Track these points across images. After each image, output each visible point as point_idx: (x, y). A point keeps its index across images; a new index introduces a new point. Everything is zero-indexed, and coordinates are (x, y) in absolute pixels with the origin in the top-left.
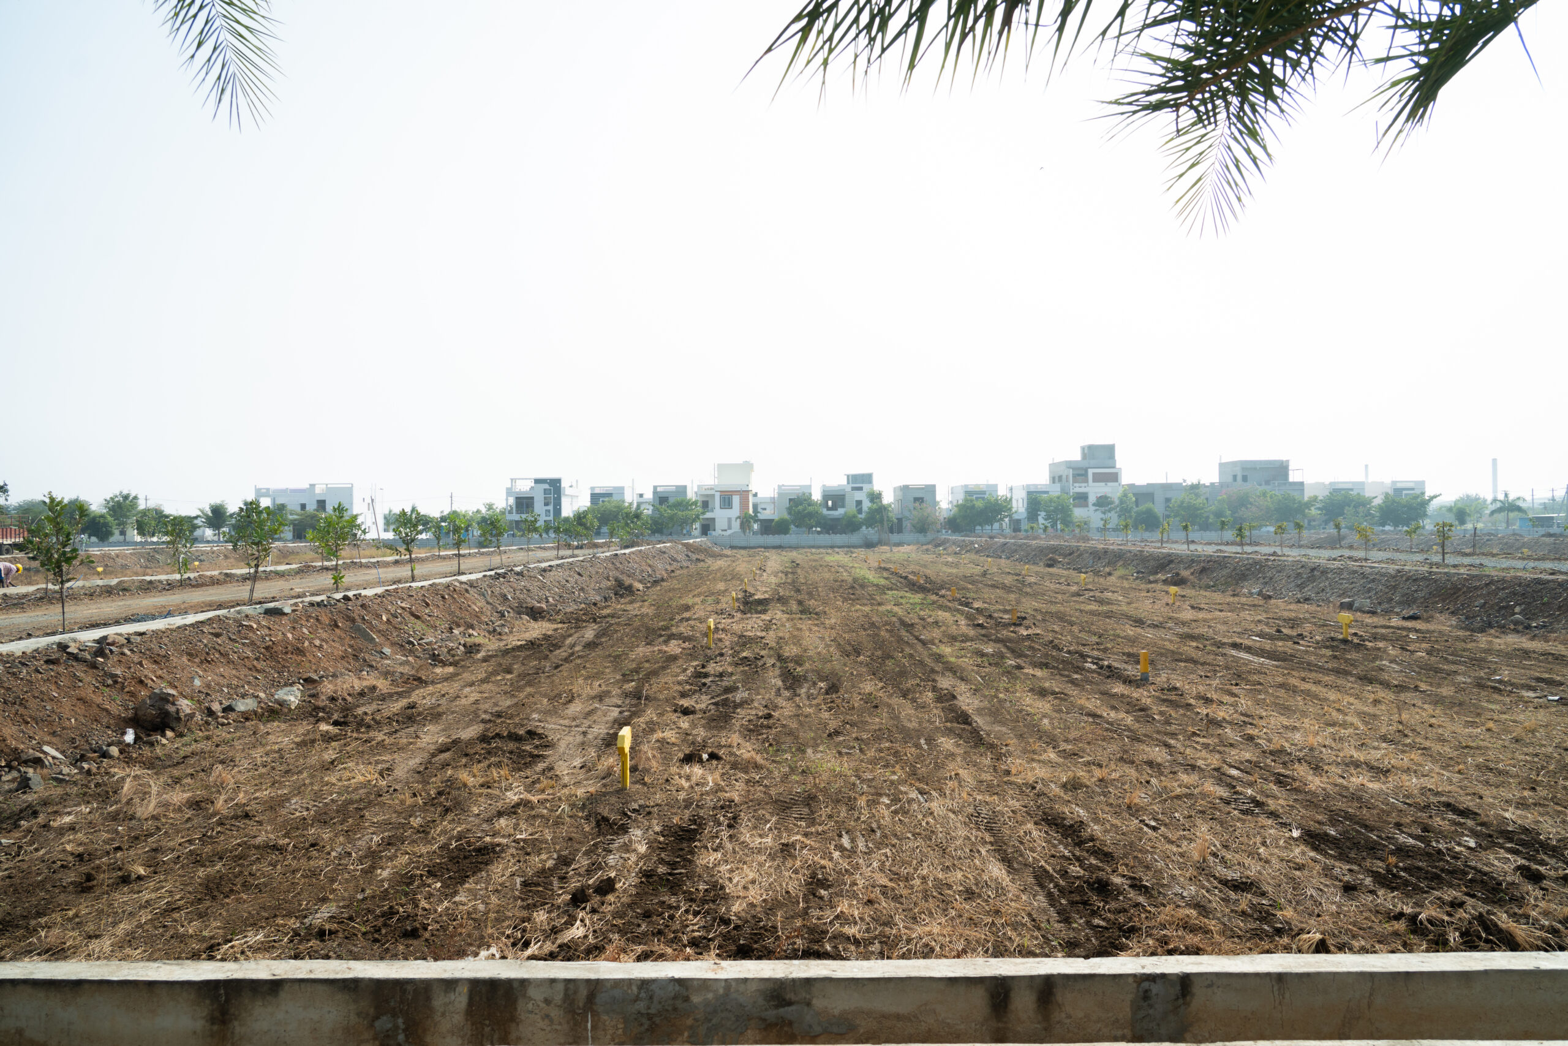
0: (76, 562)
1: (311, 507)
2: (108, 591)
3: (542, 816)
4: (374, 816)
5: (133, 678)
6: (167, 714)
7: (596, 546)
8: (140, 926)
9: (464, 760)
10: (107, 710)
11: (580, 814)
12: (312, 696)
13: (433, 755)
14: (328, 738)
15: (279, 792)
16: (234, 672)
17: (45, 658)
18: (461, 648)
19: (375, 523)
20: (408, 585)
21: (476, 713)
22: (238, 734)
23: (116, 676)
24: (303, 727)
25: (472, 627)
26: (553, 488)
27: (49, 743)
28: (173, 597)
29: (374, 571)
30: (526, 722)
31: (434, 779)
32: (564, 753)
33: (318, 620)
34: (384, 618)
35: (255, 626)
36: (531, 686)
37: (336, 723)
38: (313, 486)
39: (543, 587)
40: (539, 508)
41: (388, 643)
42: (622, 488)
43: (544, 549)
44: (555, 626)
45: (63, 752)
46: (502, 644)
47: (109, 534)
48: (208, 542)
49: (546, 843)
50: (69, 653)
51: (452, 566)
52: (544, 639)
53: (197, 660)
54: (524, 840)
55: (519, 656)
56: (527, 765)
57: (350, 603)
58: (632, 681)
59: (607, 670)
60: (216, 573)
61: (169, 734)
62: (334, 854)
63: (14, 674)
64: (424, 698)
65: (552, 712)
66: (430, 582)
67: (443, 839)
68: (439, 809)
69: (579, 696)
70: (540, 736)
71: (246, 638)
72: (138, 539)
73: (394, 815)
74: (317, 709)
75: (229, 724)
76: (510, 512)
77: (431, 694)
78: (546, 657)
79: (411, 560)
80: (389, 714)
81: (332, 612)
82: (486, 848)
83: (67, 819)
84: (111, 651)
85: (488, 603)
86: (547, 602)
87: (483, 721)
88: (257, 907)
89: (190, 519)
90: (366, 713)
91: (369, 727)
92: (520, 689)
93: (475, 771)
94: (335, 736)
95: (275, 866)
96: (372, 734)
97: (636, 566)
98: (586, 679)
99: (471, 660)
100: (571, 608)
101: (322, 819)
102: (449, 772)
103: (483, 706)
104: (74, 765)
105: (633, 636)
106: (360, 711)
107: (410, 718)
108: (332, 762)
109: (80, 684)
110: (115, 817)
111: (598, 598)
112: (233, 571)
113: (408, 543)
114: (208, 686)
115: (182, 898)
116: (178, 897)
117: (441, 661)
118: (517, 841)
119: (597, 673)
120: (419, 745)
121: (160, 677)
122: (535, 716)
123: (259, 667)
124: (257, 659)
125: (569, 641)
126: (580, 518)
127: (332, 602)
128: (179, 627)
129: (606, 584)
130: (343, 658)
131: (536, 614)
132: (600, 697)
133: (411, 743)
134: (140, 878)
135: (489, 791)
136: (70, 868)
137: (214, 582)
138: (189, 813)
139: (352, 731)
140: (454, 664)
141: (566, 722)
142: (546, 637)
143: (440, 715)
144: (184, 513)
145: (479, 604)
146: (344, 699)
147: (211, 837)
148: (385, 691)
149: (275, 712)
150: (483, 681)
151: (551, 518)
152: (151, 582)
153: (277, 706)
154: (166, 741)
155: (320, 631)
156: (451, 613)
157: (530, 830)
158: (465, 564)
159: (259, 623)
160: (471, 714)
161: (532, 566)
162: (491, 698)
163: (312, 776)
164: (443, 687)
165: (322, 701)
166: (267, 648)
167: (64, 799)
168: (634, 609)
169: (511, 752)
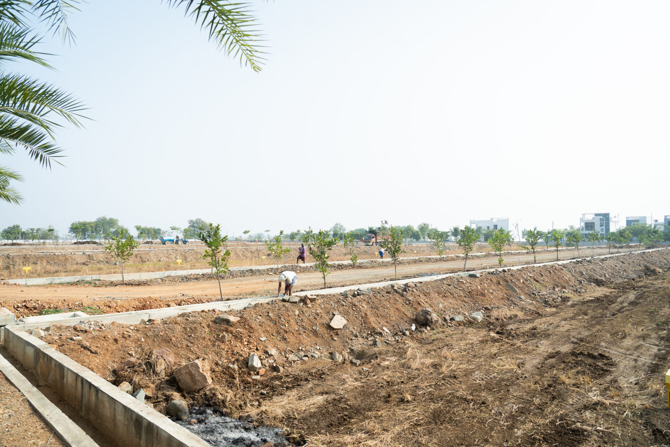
0: (400, 252)
1: (492, 228)
2: (415, 262)
3: (613, 416)
4: (515, 392)
5: (416, 302)
6: (427, 319)
7: (631, 247)
8: (404, 430)
9: (563, 365)
10: (406, 315)
11: (640, 421)
12: (488, 316)
13: (546, 359)
14: (494, 340)
15: (470, 367)
16: (456, 302)
17: (386, 291)
18: (559, 298)
19: (518, 234)
20: (533, 265)
21: (568, 336)
22: (455, 332)
23: (410, 300)
24: (483, 332)
25: (565, 288)
26: (605, 218)
27: (385, 326)
28: (437, 265)
29: (517, 257)
30: (597, 347)
31: (546, 375)
32: (623, 372)
33: (491, 280)
34: (521, 281)
35: (465, 282)
36: (599, 325)
37: (498, 333)
38: (492, 219)
39: (602, 268)
40: (598, 228)
41: (523, 293)
42: (645, 217)
43: (601, 248)
44: (611, 290)
45: (390, 330)
46: (581, 298)
47: (419, 238)
48: (453, 242)
49: (617, 437)
50: (394, 289)
51: (554, 255)
52: (604, 297)
53: (441, 296)
54: (602, 431)
55: (591, 306)
56: (601, 376)
57: (506, 273)
58: (664, 330)
59: (646, 321)
60: (453, 255)
61: (428, 328)
62: (493, 411)
63: (375, 296)
64: (541, 324)
65: (613, 343)
66: (543, 264)
67: (552, 417)
68: (549, 396)
69: (629, 335)
70: (607, 358)
71: (461, 287)
72: (429, 240)
73: (525, 394)
74: (490, 323)
75: (452, 326)
76: (582, 230)
77: (545, 323)
78: (607, 308)
79: (534, 252)
80: (523, 331)
81: (497, 277)
82: (578, 431)
83: (387, 363)
84: (409, 290)
85: (573, 276)
86: (605, 276)
87: (572, 342)
88: (454, 436)
89: (446, 233)
90: (512, 329)
91: (513, 337)
92: (593, 326)
93: (570, 374)
94: (498, 339)
95: (465, 411)
96: (515, 341)
97: (656, 259)
98: (632, 324)
99: (564, 305)
100: (619, 281)
101: (489, 388)
102: (555, 372)
103: (574, 333)
104: (393, 336)
105: (660, 300)
106: (509, 327)
107: (534, 335)
108: (495, 355)
109: (397, 303)
110: (403, 366)
111: (635, 276)
112: (460, 255)
113: (533, 244)
114: (445, 308)
115: (422, 419)
116: (421, 418)
117: (549, 305)
118: (598, 431)
119: (639, 322)
120: (538, 351)
121: (426, 302)
122: (603, 344)
123: (466, 300)
124: (465, 297)
125: (619, 300)
126: (621, 233)
127: (498, 273)
128: (435, 281)
129: (638, 268)
130: (502, 299)
131: (599, 283)
132: (644, 337)
133: (534, 350)
134: (408, 401)
135: (579, 390)
136: (384, 388)
137: (452, 259)
138: (432, 370)
139: (505, 338)
140: (556, 307)
141: (623, 351)
142: (606, 296)
143: (549, 335)
144: (444, 231)
145: (568, 276)
146: (502, 320)
147: (439, 385)
148: (521, 318)
149: (471, 323)
150: (572, 318)
151: (604, 232)
152: (429, 259)
153: (472, 320)
154: (427, 332)
155: (492, 286)
156: (554, 280)
157: (606, 425)
158: (561, 255)
159: (466, 281)
160: (566, 338)
161: (595, 257)
162: (576, 329)
163: (486, 361)
164: (550, 319)
165: (492, 320)
166: (469, 292)
167: (387, 352)
168: (658, 283)
169: (590, 365)
